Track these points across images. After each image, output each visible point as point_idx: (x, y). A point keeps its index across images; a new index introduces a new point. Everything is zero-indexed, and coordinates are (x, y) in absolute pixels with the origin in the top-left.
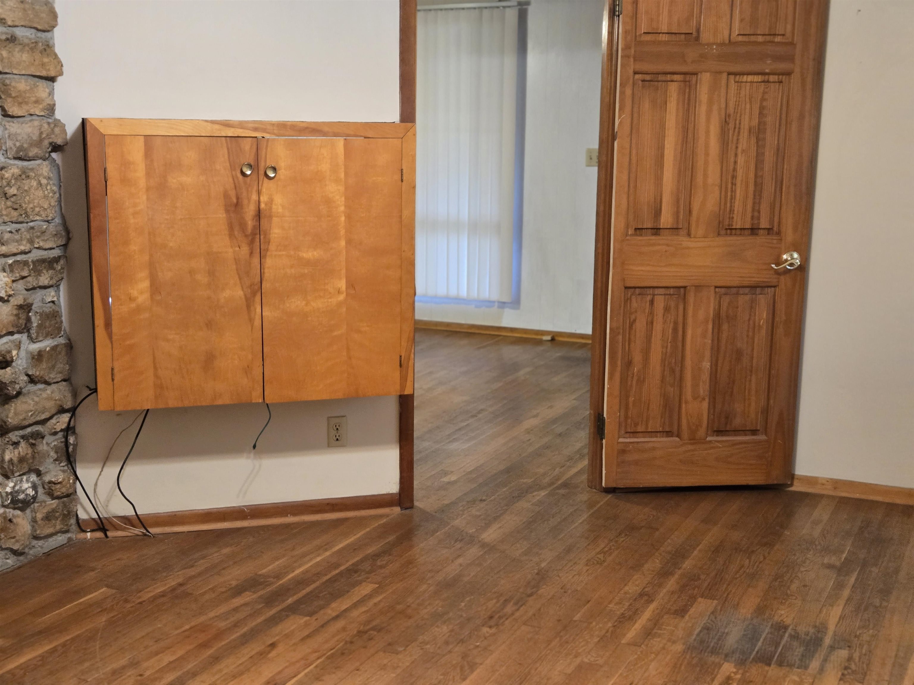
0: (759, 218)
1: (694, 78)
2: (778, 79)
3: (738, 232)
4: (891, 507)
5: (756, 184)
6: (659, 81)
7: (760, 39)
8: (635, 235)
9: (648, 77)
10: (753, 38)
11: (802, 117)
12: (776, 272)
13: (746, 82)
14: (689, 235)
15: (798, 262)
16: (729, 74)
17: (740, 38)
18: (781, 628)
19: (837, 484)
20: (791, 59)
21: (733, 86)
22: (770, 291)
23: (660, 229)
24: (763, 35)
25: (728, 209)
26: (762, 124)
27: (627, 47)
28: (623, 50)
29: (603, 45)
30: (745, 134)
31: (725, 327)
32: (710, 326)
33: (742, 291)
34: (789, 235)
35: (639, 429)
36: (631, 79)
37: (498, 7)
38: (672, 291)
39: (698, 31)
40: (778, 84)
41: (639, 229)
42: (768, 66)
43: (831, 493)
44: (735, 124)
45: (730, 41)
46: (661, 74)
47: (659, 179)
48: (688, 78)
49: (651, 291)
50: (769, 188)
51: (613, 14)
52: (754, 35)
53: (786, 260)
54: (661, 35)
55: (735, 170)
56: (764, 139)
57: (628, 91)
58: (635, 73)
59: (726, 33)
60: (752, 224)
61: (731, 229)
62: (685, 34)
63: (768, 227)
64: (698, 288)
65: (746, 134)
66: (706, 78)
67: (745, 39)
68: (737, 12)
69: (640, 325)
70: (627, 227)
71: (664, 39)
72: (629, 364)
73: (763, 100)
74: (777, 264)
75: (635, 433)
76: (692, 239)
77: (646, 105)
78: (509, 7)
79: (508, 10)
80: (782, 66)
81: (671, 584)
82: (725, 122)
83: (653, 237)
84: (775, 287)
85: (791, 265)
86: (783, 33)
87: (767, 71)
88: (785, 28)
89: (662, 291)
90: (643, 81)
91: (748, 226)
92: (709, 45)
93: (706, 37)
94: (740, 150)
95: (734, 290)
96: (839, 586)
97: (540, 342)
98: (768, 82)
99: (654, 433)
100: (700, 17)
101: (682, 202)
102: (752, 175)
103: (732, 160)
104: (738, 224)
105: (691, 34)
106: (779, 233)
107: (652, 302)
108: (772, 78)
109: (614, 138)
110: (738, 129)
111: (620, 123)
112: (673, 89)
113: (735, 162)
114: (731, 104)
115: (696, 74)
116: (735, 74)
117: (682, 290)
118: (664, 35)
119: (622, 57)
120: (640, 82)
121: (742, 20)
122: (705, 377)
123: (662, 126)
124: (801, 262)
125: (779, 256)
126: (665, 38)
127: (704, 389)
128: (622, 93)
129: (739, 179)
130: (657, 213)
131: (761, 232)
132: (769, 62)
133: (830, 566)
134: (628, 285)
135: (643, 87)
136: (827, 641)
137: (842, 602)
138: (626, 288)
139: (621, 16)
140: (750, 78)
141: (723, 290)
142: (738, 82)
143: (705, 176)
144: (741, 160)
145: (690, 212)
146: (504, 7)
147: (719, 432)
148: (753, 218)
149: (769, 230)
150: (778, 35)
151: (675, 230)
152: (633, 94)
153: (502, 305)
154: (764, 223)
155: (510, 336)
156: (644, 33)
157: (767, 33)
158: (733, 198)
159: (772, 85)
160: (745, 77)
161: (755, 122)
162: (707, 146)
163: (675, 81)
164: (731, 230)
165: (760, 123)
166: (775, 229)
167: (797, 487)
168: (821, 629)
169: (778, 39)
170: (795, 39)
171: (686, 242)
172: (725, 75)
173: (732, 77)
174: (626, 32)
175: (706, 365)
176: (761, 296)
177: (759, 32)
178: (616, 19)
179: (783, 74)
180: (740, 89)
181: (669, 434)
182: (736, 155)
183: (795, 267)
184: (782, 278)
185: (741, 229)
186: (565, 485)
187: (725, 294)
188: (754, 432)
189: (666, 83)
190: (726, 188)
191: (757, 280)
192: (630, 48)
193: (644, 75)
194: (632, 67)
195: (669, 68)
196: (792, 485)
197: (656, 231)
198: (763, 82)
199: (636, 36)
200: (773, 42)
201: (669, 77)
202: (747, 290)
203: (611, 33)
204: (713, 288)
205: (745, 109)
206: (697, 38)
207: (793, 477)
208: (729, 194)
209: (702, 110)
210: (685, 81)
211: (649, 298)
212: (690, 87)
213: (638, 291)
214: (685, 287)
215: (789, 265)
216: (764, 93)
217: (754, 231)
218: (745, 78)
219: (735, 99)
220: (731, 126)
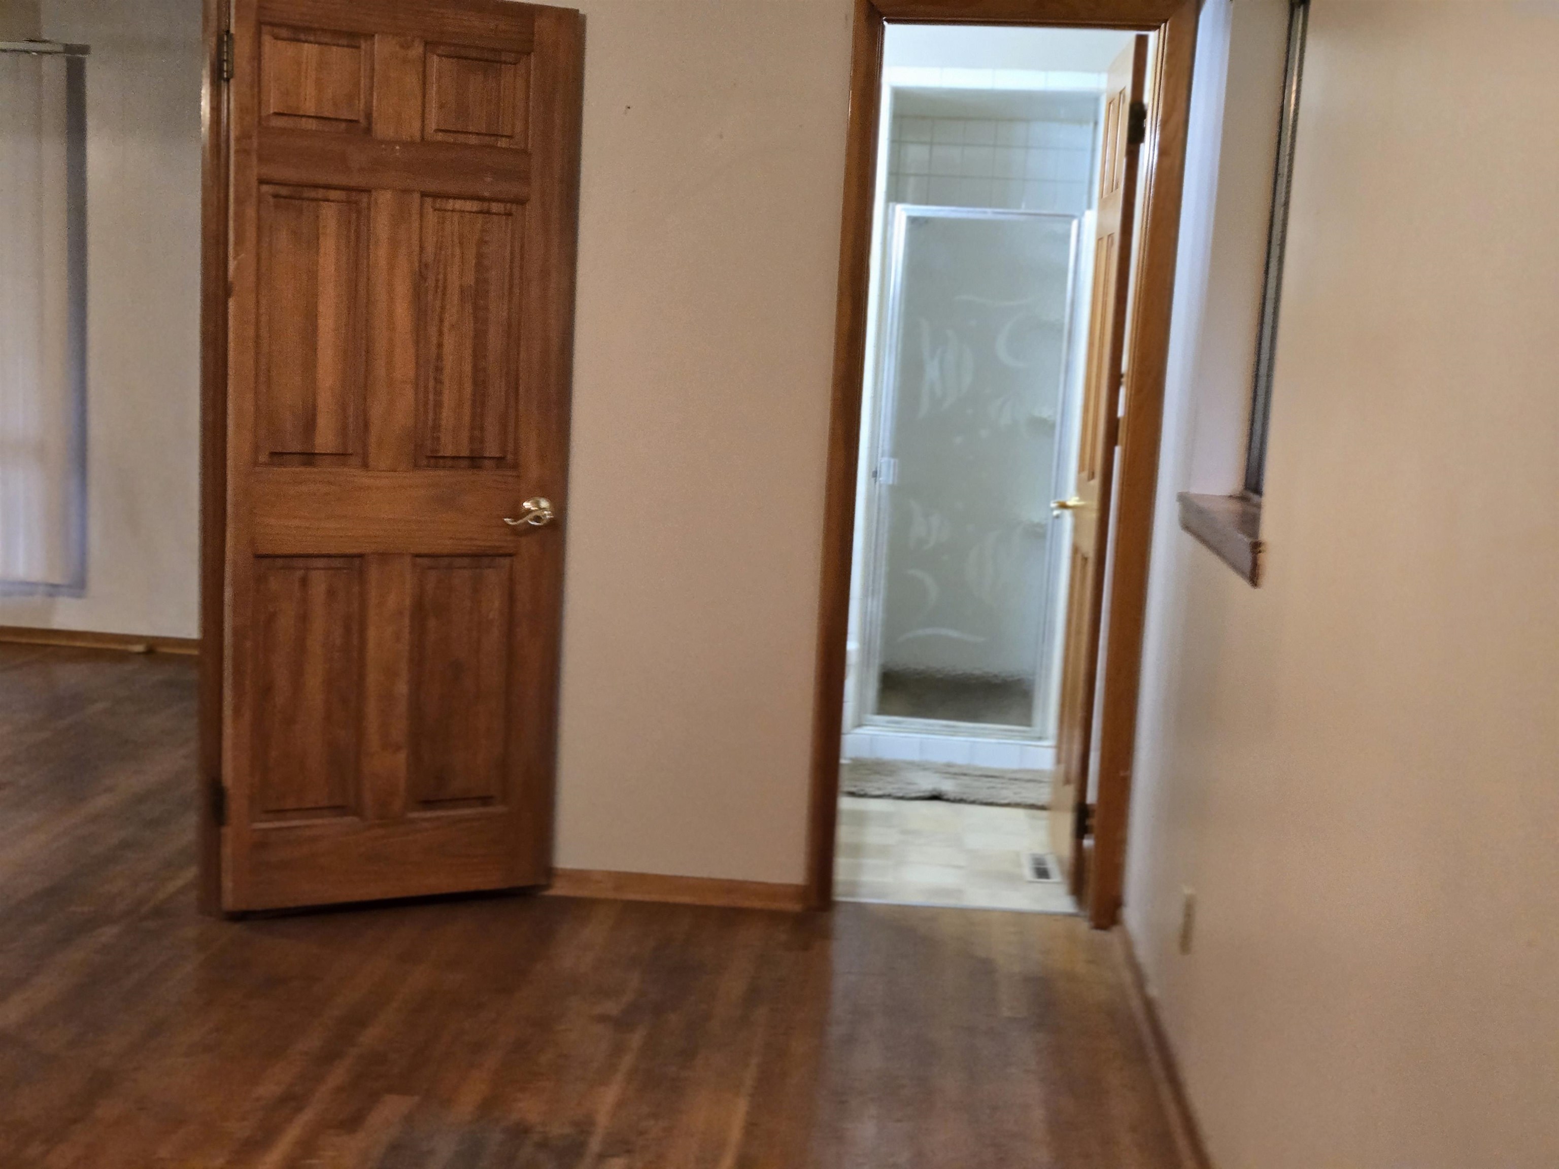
0: (482, 441)
1: (364, 198)
2: (505, 209)
3: (450, 463)
4: (701, 913)
5: (475, 383)
6: (303, 199)
7: (473, 140)
8: (272, 464)
9: (284, 191)
10: (461, 138)
11: (545, 273)
12: (514, 530)
13: (453, 211)
14: (365, 465)
15: (547, 514)
16: (424, 195)
17: (440, 137)
18: (521, 1131)
19: (622, 879)
20: (525, 179)
21: (431, 218)
22: (506, 562)
23: (314, 454)
24: (478, 134)
25: (430, 423)
26: (481, 281)
27: (244, 136)
28: (238, 140)
29: (203, 129)
30: (454, 297)
31: (432, 623)
32: (407, 621)
33: (459, 562)
34: (533, 470)
35: (290, 803)
36: (254, 192)
37: (27, 52)
38: (337, 563)
39: (369, 116)
40: (504, 217)
41: (276, 453)
42: (487, 186)
43: (611, 895)
44: (437, 281)
45: (423, 138)
46: (306, 186)
47: (309, 365)
48: (354, 196)
49: (301, 563)
50: (497, 388)
51: (219, 78)
52: (462, 132)
53: (529, 511)
54: (304, 120)
55: (439, 357)
56: (486, 308)
57: (251, 212)
58: (261, 182)
59: (417, 124)
60: (472, 450)
61: (436, 457)
62: (346, 120)
63: (497, 455)
64: (384, 557)
65: (456, 299)
66: (385, 198)
67: (450, 138)
68: (433, 91)
69: (286, 623)
70: (256, 449)
71: (309, 127)
72: (266, 690)
73: (482, 242)
74: (516, 517)
75: (280, 813)
76: (370, 474)
77: (283, 239)
78: (49, 53)
79: (46, 58)
80: (513, 189)
81: (338, 1075)
82: (420, 277)
83: (302, 469)
84: (510, 555)
85: (538, 519)
86: (509, 134)
87: (486, 194)
88: (513, 126)
89: (320, 563)
90: (276, 196)
91: (465, 453)
92: (391, 143)
93: (383, 129)
94: (446, 324)
95: (445, 562)
96: (618, 1050)
97: (122, 657)
98: (488, 212)
99: (316, 810)
100: (371, 95)
101: (351, 410)
102: (468, 368)
103: (434, 340)
104: (449, 451)
105: (357, 122)
106: (515, 466)
107: (304, 582)
108: (495, 207)
109: (228, 292)
110: (443, 290)
111: (237, 268)
112: (330, 215)
113: (440, 345)
114: (430, 249)
115: (368, 191)
116: (436, 196)
117: (357, 562)
118: (310, 120)
119: (237, 152)
120: (271, 200)
121: (442, 106)
122: (402, 707)
123: (313, 275)
124: (553, 513)
125: (519, 503)
126: (312, 125)
127: (399, 729)
128: (239, 216)
129: (447, 371)
130: (309, 425)
131: (486, 462)
132: (489, 179)
133: (602, 1019)
134: (262, 551)
135: (277, 206)
136: (595, 1145)
137: (619, 1077)
138: (259, 557)
139: (232, 81)
140: (458, 204)
141: (425, 561)
142: (439, 210)
143: (390, 364)
144: (449, 342)
145: (366, 426)
146: (41, 53)
147: (428, 804)
148: (472, 439)
149: (500, 461)
150: (502, 136)
151: (341, 456)
152: (259, 218)
153: (53, 590)
154: (492, 449)
155: (65, 647)
156: (276, 114)
157: (484, 131)
158: (438, 405)
159: (495, 218)
160: (451, 201)
161: (470, 279)
162: (391, 313)
163: (333, 201)
164: (436, 460)
165: (477, 281)
166: (510, 457)
167: (559, 889)
168: (584, 1127)
169: (503, 143)
170: (530, 146)
171: (362, 478)
172: (416, 196)
173: (429, 200)
174: (243, 110)
175: (402, 688)
176: (491, 570)
177: (471, 129)
178: (224, 85)
179: (512, 202)
180: (443, 223)
181: (340, 810)
182: (441, 333)
183: (545, 522)
184: (524, 540)
185: (453, 458)
186: (158, 912)
187: (430, 568)
188: (485, 800)
189: (314, 204)
190: (426, 387)
191: (482, 544)
192: (250, 137)
193: (277, 187)
194: (255, 171)
195: (321, 177)
196: (548, 887)
197: (309, 458)
198: (481, 212)
199: (260, 117)
200: (493, 147)
201: (321, 193)
202: (466, 561)
203: (216, 109)
204: (408, 560)
205: (453, 255)
206: (368, 130)
207: (549, 872)
208: (431, 397)
209: (381, 254)
210: (349, 202)
211: (300, 573)
212: (359, 212)
213: (280, 562)
214: (361, 556)
215: (531, 520)
216: (483, 231)
217: (475, 461)
218: (450, 204)
219: (435, 239)
220: (431, 282)
